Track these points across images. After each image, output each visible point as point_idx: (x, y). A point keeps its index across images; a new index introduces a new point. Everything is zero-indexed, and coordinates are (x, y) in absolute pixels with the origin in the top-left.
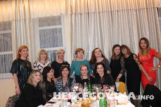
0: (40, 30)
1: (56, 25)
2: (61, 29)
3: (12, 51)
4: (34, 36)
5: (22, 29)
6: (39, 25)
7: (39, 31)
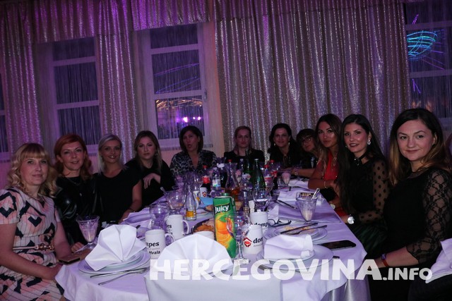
0: (153, 56)
1: (186, 44)
2: (196, 52)
3: (97, 99)
4: (142, 67)
5: (116, 53)
6: (151, 45)
7: (151, 58)
